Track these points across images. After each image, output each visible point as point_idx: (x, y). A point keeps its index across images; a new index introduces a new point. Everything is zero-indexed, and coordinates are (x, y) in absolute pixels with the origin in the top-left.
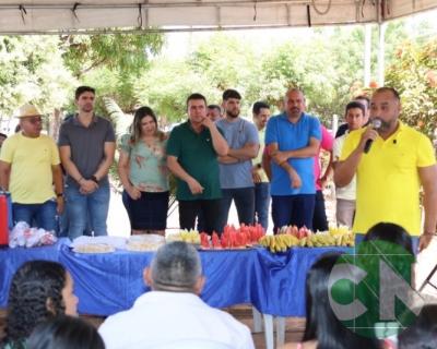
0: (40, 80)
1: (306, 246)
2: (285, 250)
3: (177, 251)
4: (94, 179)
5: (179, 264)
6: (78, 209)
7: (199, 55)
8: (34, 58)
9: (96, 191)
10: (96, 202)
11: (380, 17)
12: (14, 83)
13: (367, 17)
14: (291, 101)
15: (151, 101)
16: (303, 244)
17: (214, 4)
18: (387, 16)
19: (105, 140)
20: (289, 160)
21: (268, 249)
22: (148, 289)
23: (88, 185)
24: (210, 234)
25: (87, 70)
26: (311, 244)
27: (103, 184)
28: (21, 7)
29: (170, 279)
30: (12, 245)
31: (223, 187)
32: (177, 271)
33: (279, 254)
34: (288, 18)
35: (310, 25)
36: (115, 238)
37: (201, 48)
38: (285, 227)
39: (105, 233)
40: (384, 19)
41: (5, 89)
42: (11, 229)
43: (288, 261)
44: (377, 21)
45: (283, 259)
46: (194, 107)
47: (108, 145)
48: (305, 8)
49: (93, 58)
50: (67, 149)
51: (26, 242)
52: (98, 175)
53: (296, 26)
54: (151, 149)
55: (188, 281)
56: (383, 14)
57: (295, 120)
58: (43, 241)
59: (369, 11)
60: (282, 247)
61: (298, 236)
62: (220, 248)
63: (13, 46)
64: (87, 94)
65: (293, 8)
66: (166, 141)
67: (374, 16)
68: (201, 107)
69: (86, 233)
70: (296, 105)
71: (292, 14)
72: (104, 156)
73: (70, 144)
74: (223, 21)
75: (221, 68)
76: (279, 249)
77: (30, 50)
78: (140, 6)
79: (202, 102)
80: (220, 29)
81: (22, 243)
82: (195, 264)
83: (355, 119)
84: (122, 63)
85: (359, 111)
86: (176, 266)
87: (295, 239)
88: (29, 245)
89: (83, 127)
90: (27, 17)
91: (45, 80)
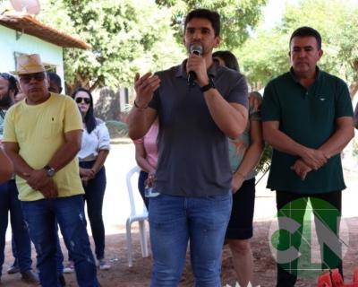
0: (155, 56)
7: (289, 20)
8: (150, 38)
12: (131, 59)
15: (246, 69)
41: (124, 64)
63: (131, 28)
77: (145, 31)
84: (228, 42)
91: (159, 56)
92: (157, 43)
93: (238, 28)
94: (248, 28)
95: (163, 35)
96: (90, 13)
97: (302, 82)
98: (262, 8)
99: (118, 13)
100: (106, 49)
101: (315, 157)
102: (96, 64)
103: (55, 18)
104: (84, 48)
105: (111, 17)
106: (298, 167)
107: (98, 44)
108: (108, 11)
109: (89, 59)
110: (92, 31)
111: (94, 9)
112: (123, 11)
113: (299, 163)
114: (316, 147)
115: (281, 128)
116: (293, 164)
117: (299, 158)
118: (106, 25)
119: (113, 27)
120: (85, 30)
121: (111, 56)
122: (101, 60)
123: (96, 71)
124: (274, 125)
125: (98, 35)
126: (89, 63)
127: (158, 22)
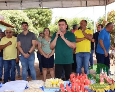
4: (29, 53)
11: (106, 4)
19: (32, 39)
34: (81, 4)
35: (87, 6)
50: (19, 42)
52: (30, 52)
59: (103, 2)
67: (104, 4)
72: (32, 45)
78: (40, 1)
92: (29, 27)
93: (46, 24)
94: (48, 24)
95: (31, 25)
96: (15, 20)
98: (51, 20)
99: (21, 20)
100: (19, 28)
102: (16, 31)
103: (7, 21)
104: (14, 28)
105: (20, 21)
107: (17, 27)
108: (19, 20)
109: (15, 30)
110: (16, 24)
111: (16, 19)
112: (22, 20)
118: (19, 23)
119: (20, 23)
120: (14, 24)
121: (20, 29)
122: (17, 30)
123: (16, 32)
125: (17, 25)
126: (15, 31)
127: (29, 22)
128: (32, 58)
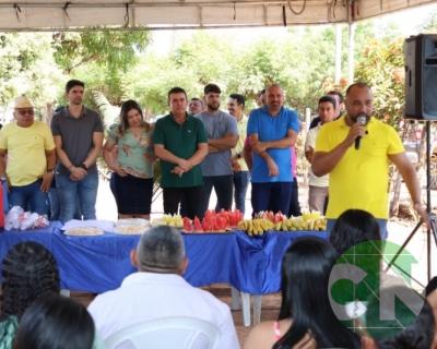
0: (34, 75)
1: (281, 230)
2: (262, 233)
3: (162, 235)
4: (84, 167)
5: (164, 248)
6: (70, 195)
7: (182, 52)
8: (29, 54)
9: (86, 178)
10: (86, 188)
11: (350, 17)
13: (338, 17)
14: (272, 96)
15: (137, 94)
16: (278, 228)
17: (196, 4)
18: (357, 17)
19: (94, 130)
20: (268, 150)
21: (246, 232)
22: (135, 270)
23: (78, 172)
24: (193, 218)
25: (77, 65)
26: (285, 228)
27: (93, 171)
28: (15, 6)
29: (155, 261)
30: (8, 228)
31: (204, 174)
32: (162, 254)
33: (256, 237)
34: (265, 17)
35: (285, 24)
36: (103, 222)
37: (184, 46)
38: (262, 213)
39: (94, 217)
40: (354, 20)
42: (6, 213)
43: (265, 243)
44: (347, 21)
45: (260, 242)
46: (175, 100)
47: (96, 135)
48: (281, 8)
49: (83, 54)
51: (21, 225)
52: (87, 163)
53: (273, 25)
54: (138, 139)
55: (172, 262)
56: (353, 15)
57: (275, 113)
58: (36, 225)
59: (340, 12)
60: (259, 231)
61: (274, 221)
62: (202, 232)
64: (76, 88)
65: (270, 9)
66: (151, 132)
67: (344, 17)
68: (182, 100)
69: (77, 217)
70: (276, 99)
71: (268, 14)
72: (92, 145)
73: (61, 135)
74: (204, 20)
75: (203, 63)
76: (256, 233)
77: (24, 48)
78: (127, 5)
79: (182, 95)
80: (202, 27)
81: (16, 227)
82: (179, 247)
83: (326, 112)
84: (110, 59)
85: (330, 105)
86: (161, 250)
87: (271, 224)
88: (23, 228)
89: (74, 119)
90: (21, 15)
91: (38, 76)
93: (121, 45)
94: (134, 47)
97: (178, 120)
101: (185, 165)
106: (176, 170)
113: (177, 168)
114: (187, 158)
115: (166, 148)
116: (172, 169)
117: (177, 165)
124: (162, 146)
128: (91, 182)
